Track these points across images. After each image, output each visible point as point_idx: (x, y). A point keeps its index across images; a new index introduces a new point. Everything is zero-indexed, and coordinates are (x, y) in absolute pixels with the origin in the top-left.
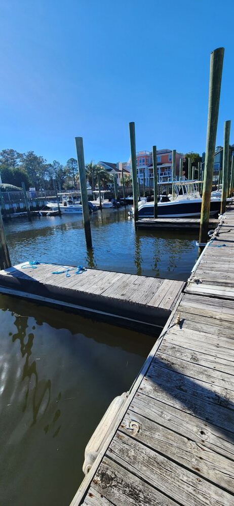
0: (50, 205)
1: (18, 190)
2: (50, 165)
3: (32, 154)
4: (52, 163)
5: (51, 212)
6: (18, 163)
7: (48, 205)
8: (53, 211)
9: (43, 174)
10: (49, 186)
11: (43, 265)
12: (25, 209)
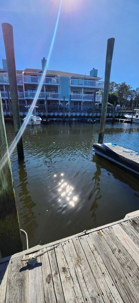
0: (127, 116)
1: (111, 106)
2: (134, 91)
3: (124, 84)
4: (135, 90)
5: (126, 120)
6: (115, 90)
7: (125, 116)
8: (128, 120)
9: (127, 96)
10: (129, 104)
11: (118, 146)
12: (111, 117)
